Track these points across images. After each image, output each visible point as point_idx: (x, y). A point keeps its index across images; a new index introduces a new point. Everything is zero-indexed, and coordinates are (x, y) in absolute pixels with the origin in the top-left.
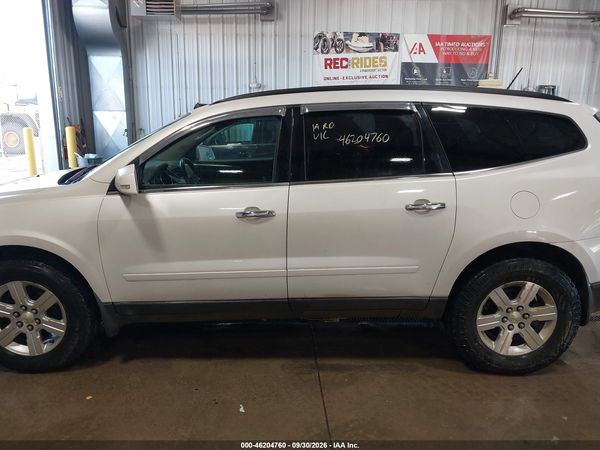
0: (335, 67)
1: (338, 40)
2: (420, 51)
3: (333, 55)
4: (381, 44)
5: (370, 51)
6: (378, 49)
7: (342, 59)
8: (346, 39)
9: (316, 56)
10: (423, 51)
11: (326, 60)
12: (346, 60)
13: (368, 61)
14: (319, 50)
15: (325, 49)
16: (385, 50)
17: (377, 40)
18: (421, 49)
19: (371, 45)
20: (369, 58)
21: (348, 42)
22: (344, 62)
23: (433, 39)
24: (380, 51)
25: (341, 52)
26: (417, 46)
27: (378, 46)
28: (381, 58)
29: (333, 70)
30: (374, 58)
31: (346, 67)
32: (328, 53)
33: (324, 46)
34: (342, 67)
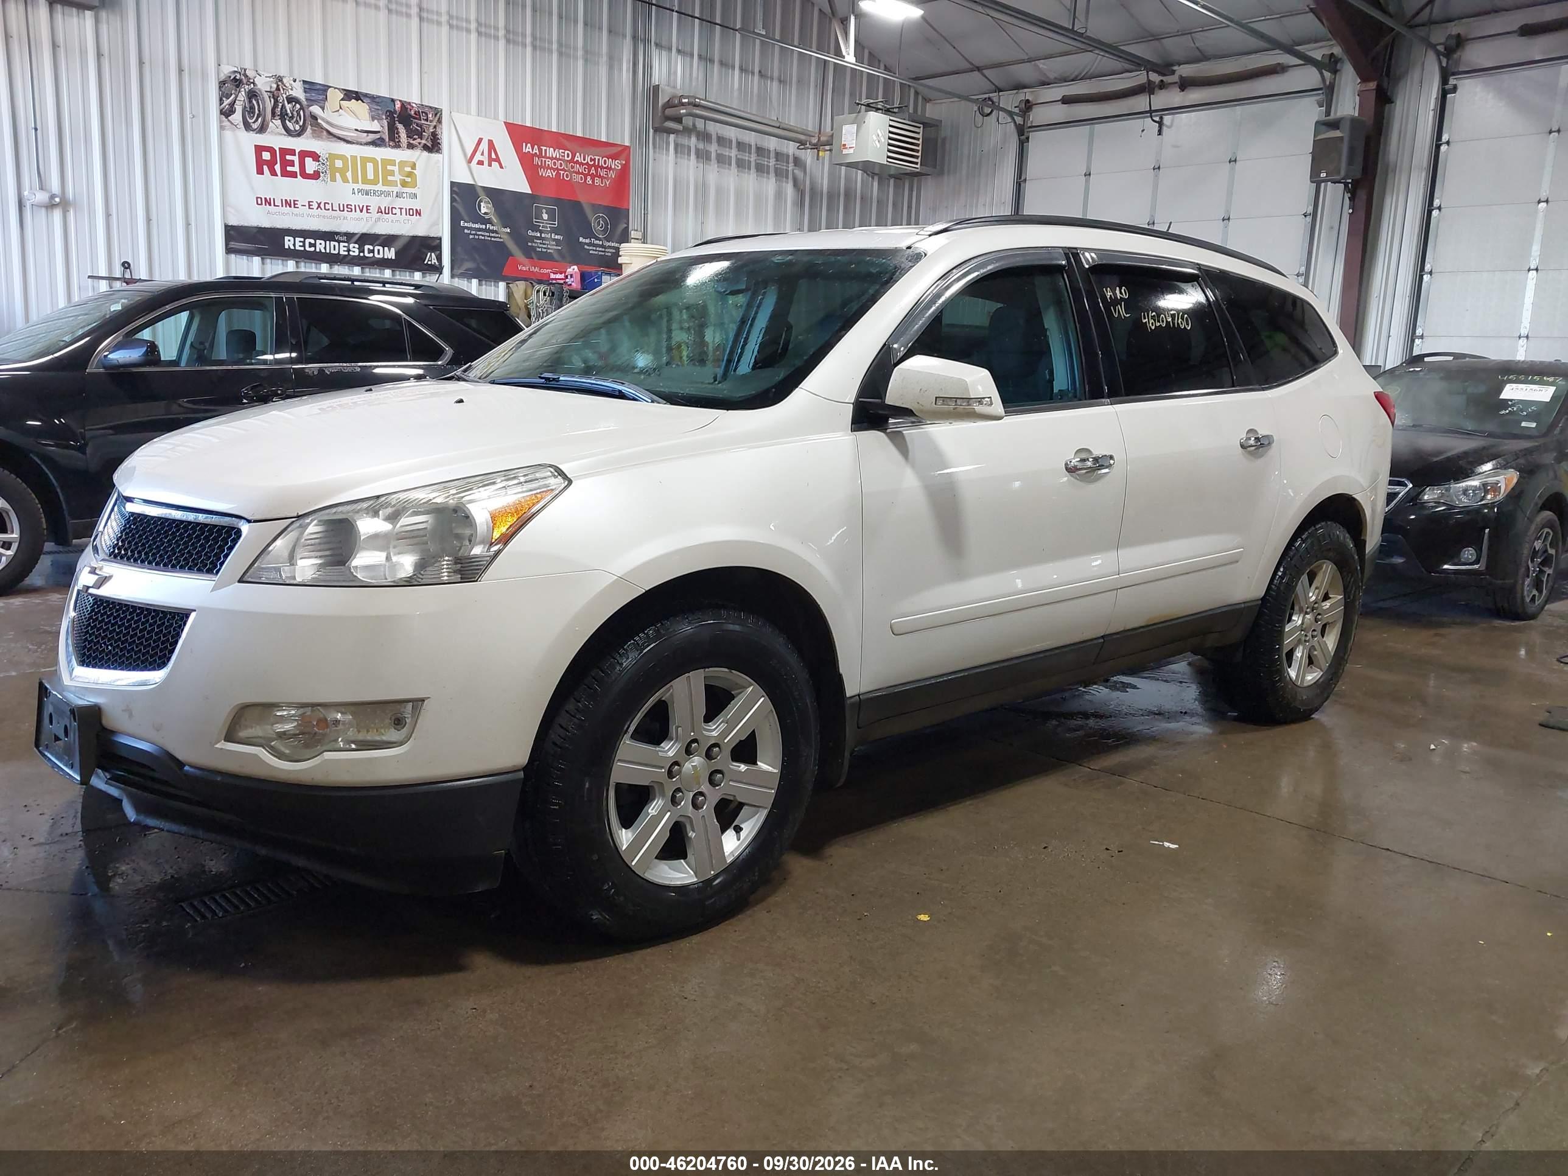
0: (285, 174)
1: (291, 99)
2: (491, 160)
3: (276, 138)
4: (401, 129)
5: (373, 143)
6: (394, 141)
7: (304, 154)
8: (311, 102)
9: (228, 134)
10: (498, 160)
11: (259, 149)
12: (315, 157)
13: (370, 166)
14: (237, 117)
15: (254, 120)
16: (411, 146)
17: (390, 114)
18: (494, 158)
19: (375, 126)
20: (373, 161)
21: (315, 109)
22: (309, 161)
23: (519, 134)
24: (397, 146)
25: (299, 134)
26: (484, 146)
27: (392, 129)
28: (402, 164)
29: (280, 179)
30: (386, 162)
31: (316, 176)
32: (262, 129)
33: (249, 111)
34: (305, 176)
